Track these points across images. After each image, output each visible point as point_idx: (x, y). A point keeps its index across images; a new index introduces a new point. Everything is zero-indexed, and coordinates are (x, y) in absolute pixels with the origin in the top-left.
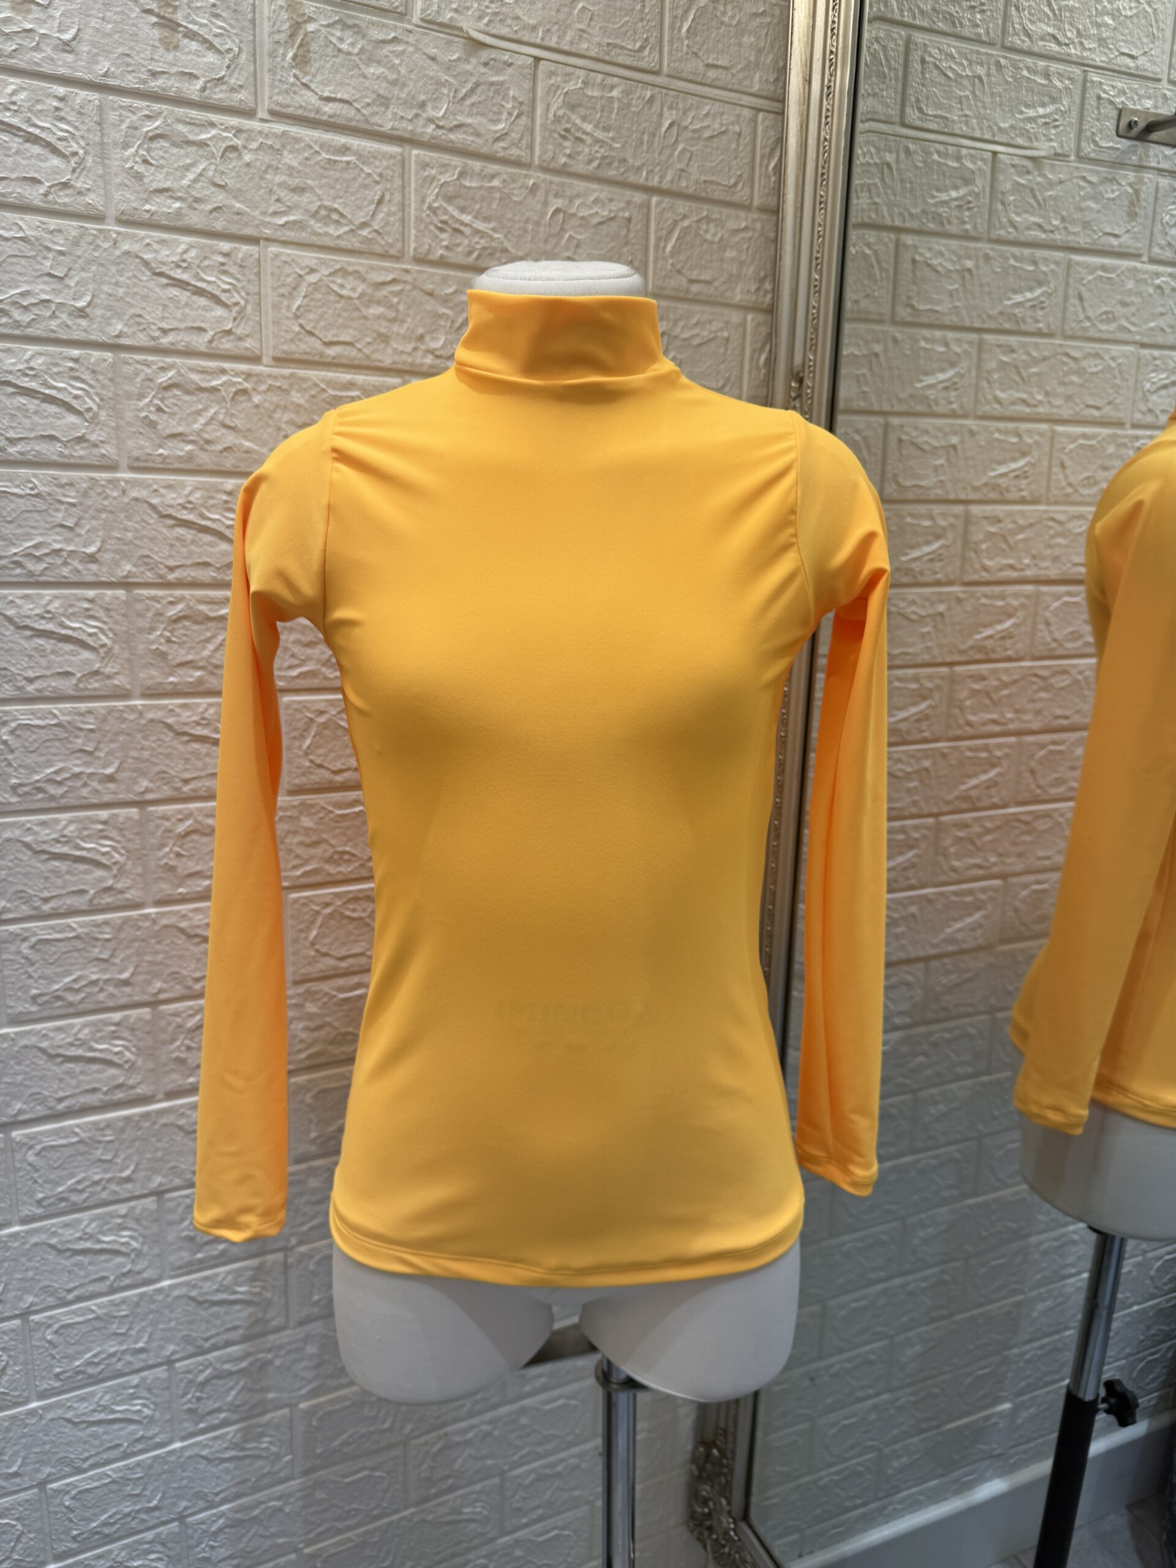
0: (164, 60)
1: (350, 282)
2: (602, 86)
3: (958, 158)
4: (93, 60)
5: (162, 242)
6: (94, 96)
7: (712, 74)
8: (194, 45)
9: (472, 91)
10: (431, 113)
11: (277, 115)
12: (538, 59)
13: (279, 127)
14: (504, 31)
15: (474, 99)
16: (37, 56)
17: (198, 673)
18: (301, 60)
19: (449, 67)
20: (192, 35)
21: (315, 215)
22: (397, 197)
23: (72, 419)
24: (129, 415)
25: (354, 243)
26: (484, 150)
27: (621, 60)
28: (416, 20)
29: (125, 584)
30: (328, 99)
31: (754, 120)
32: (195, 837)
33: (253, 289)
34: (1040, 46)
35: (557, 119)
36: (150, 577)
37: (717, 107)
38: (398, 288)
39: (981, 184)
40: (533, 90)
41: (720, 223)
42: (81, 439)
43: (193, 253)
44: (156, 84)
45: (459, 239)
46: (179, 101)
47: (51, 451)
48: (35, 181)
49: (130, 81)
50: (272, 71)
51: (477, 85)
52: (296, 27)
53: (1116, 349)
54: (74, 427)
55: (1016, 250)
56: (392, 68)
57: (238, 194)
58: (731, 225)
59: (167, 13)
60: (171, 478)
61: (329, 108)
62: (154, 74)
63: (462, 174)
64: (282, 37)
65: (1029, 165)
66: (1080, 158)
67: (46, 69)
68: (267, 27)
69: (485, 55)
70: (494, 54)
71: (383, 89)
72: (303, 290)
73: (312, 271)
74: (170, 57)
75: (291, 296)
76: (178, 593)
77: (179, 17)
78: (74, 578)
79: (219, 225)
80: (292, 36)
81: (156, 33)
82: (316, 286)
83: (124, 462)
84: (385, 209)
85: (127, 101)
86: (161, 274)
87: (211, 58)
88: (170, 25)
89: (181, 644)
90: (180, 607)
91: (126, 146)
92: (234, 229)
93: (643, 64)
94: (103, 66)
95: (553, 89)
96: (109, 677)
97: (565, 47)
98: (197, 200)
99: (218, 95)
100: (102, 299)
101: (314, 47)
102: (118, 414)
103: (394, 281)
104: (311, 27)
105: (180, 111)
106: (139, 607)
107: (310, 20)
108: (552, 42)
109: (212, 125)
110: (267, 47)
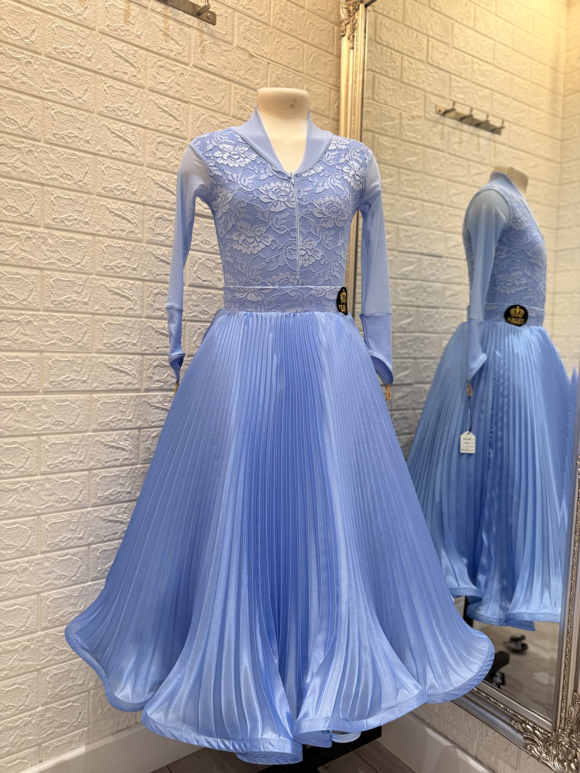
0: (165, 45)
1: (214, 120)
2: (287, 74)
3: (390, 113)
4: (145, 42)
5: (161, 98)
6: (144, 52)
7: (318, 76)
8: (173, 42)
9: (250, 69)
10: (238, 73)
11: (195, 66)
12: (269, 63)
13: (196, 70)
14: (259, 53)
15: (251, 71)
16: (130, 38)
17: (163, 238)
18: (203, 52)
19: (244, 61)
20: (173, 39)
21: (204, 98)
22: (228, 97)
23: (131, 147)
24: (148, 149)
25: (215, 108)
26: (253, 87)
27: (292, 67)
28: (235, 46)
29: (143, 204)
30: (210, 64)
31: (330, 92)
32: (159, 295)
33: (186, 117)
34: (412, 83)
35: (274, 82)
36: (151, 203)
37: (319, 86)
38: (227, 124)
39: (397, 121)
40: (267, 72)
41: (321, 121)
42: (133, 154)
43: (169, 103)
44: (162, 51)
45: (245, 112)
46: (168, 57)
47: (125, 156)
48: (126, 73)
49: (155, 49)
50: (194, 53)
51: (252, 68)
52: (202, 42)
53: (440, 180)
54: (132, 150)
55: (409, 144)
56: (228, 58)
57: (183, 88)
58: (324, 122)
59: (166, 32)
60: (159, 172)
61: (210, 67)
62: (162, 48)
63: (247, 93)
64: (198, 44)
65: (411, 118)
66: (426, 118)
67: (132, 42)
68: (193, 41)
69: (254, 59)
70: (256, 59)
71: (225, 64)
72: (200, 120)
73: (203, 114)
74: (166, 44)
75: (197, 121)
76: (159, 210)
77: (170, 33)
78: (128, 199)
79: (177, 96)
80: (201, 44)
81: (163, 37)
82: (204, 119)
83: (145, 164)
84: (224, 99)
85: (154, 55)
86: (160, 108)
87: (178, 46)
88: (167, 35)
89: (159, 227)
90: (159, 214)
91: (152, 68)
92: (181, 98)
93: (298, 70)
94: (148, 44)
95: (273, 72)
96: (136, 234)
97: (276, 60)
98: (172, 87)
99: (179, 58)
100: (142, 112)
101: (206, 48)
102: (144, 149)
103: (226, 122)
104: (206, 43)
105: (168, 61)
106: (147, 212)
107: (206, 40)
108: (273, 59)
109: (177, 66)
110: (193, 46)
